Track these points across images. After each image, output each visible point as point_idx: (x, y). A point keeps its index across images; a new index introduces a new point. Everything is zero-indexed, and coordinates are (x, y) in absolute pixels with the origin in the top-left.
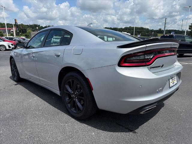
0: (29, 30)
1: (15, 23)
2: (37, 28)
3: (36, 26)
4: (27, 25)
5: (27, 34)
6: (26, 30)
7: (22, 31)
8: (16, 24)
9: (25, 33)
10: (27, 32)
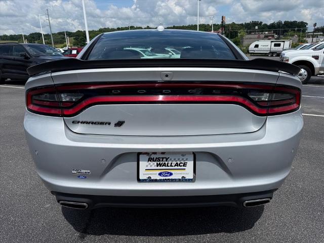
0: (241, 33)
1: (222, 22)
2: (257, 28)
3: (255, 24)
4: (241, 24)
5: (238, 40)
6: (236, 33)
7: (231, 34)
8: (222, 24)
9: (235, 37)
10: (238, 36)
